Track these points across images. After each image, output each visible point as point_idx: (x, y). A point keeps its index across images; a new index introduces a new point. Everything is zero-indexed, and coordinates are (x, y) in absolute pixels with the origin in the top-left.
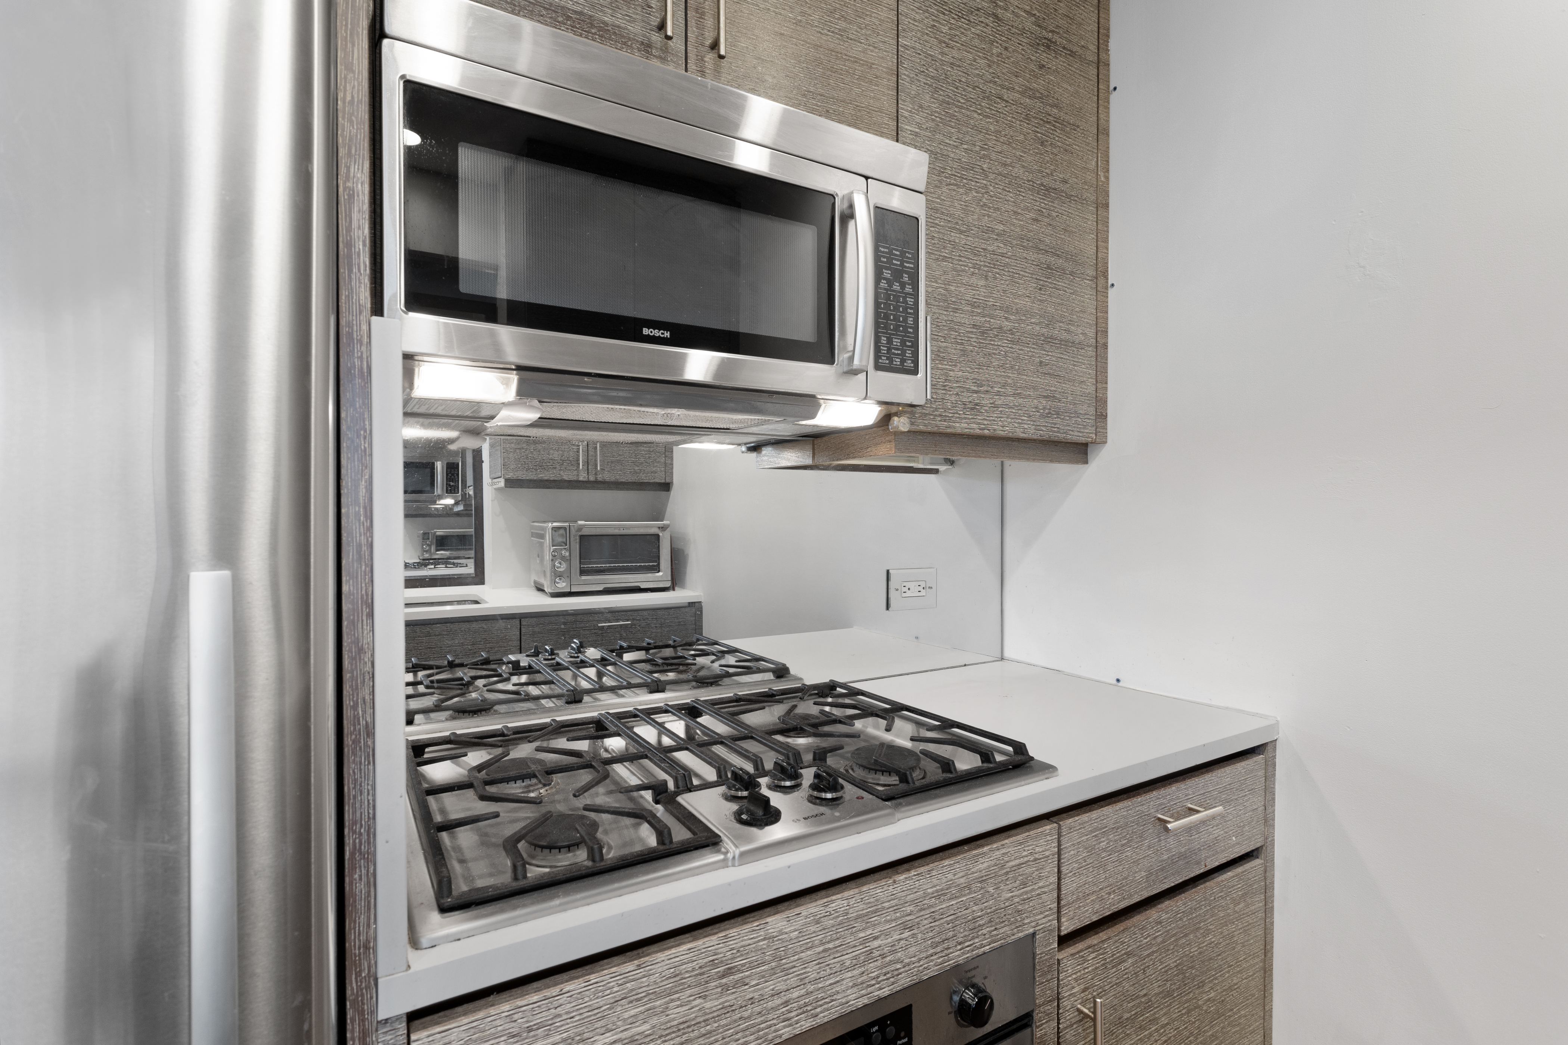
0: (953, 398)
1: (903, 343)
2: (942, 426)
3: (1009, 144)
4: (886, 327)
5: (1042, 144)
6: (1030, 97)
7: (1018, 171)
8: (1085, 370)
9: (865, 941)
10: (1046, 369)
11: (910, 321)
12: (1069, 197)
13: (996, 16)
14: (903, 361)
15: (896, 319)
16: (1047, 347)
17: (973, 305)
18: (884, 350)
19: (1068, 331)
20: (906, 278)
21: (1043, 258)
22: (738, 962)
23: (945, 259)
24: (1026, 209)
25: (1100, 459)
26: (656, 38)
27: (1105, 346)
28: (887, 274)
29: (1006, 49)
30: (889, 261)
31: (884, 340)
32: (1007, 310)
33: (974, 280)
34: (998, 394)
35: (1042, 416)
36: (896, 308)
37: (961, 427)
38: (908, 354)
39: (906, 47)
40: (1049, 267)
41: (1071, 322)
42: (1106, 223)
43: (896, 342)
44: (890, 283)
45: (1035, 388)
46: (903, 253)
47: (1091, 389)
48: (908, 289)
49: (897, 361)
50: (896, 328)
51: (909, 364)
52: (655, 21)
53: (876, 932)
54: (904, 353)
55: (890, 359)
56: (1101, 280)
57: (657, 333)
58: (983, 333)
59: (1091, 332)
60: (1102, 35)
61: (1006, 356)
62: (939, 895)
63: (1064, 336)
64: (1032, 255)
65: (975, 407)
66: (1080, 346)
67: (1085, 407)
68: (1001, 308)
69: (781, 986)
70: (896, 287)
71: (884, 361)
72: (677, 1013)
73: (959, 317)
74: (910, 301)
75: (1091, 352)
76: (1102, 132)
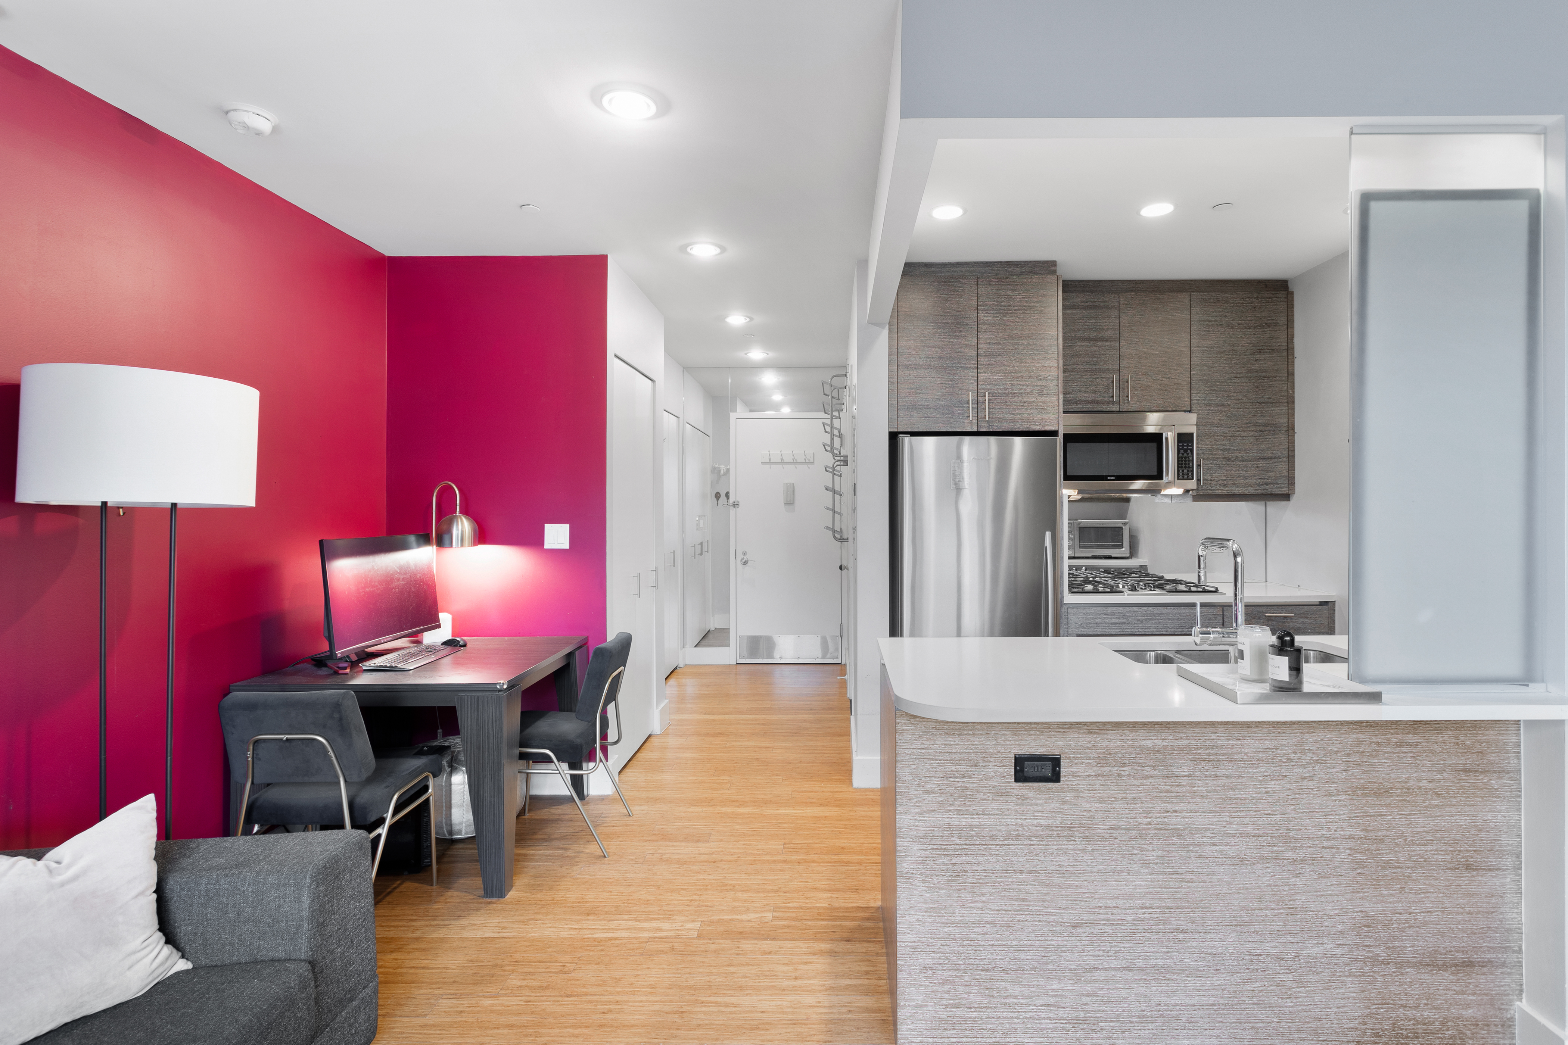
0: (1215, 483)
1: (1188, 471)
2: (1210, 492)
3: (1241, 392)
4: (1182, 467)
5: (1257, 387)
6: (1251, 373)
7: (1245, 400)
8: (1283, 466)
9: (1158, 619)
10: (1260, 469)
11: (1191, 464)
12: (1272, 403)
13: (1234, 350)
14: (1188, 477)
15: (1185, 464)
16: (1261, 460)
17: (1224, 451)
18: (1181, 474)
19: (1272, 453)
20: (1189, 451)
21: (1258, 429)
22: (1126, 614)
23: (1210, 437)
24: (1250, 412)
25: (1294, 499)
26: (1111, 399)
27: (1294, 456)
28: (1182, 451)
29: (1238, 360)
30: (1183, 447)
31: (1181, 471)
32: (1240, 450)
33: (1224, 442)
34: (1236, 480)
35: (1258, 485)
36: (1186, 461)
37: (1218, 492)
38: (1190, 474)
39: (1193, 374)
40: (1261, 431)
41: (1274, 449)
42: (1293, 409)
43: (1185, 471)
44: (1183, 454)
45: (1254, 476)
46: (1188, 445)
47: (1285, 473)
48: (1190, 455)
49: (1186, 477)
50: (1185, 467)
51: (1190, 477)
52: (1111, 395)
53: (1162, 618)
54: (1188, 474)
55: (1183, 477)
56: (1291, 431)
57: (1111, 478)
58: (1228, 460)
59: (1285, 452)
60: (1290, 338)
61: (1239, 466)
62: (1180, 615)
63: (1270, 455)
64: (1252, 429)
65: (1225, 485)
66: (1279, 457)
67: (1282, 481)
68: (1237, 450)
69: (1136, 622)
70: (1185, 455)
71: (1181, 477)
72: (1113, 620)
73: (1217, 456)
74: (1191, 458)
75: (1285, 459)
76: (1290, 375)
